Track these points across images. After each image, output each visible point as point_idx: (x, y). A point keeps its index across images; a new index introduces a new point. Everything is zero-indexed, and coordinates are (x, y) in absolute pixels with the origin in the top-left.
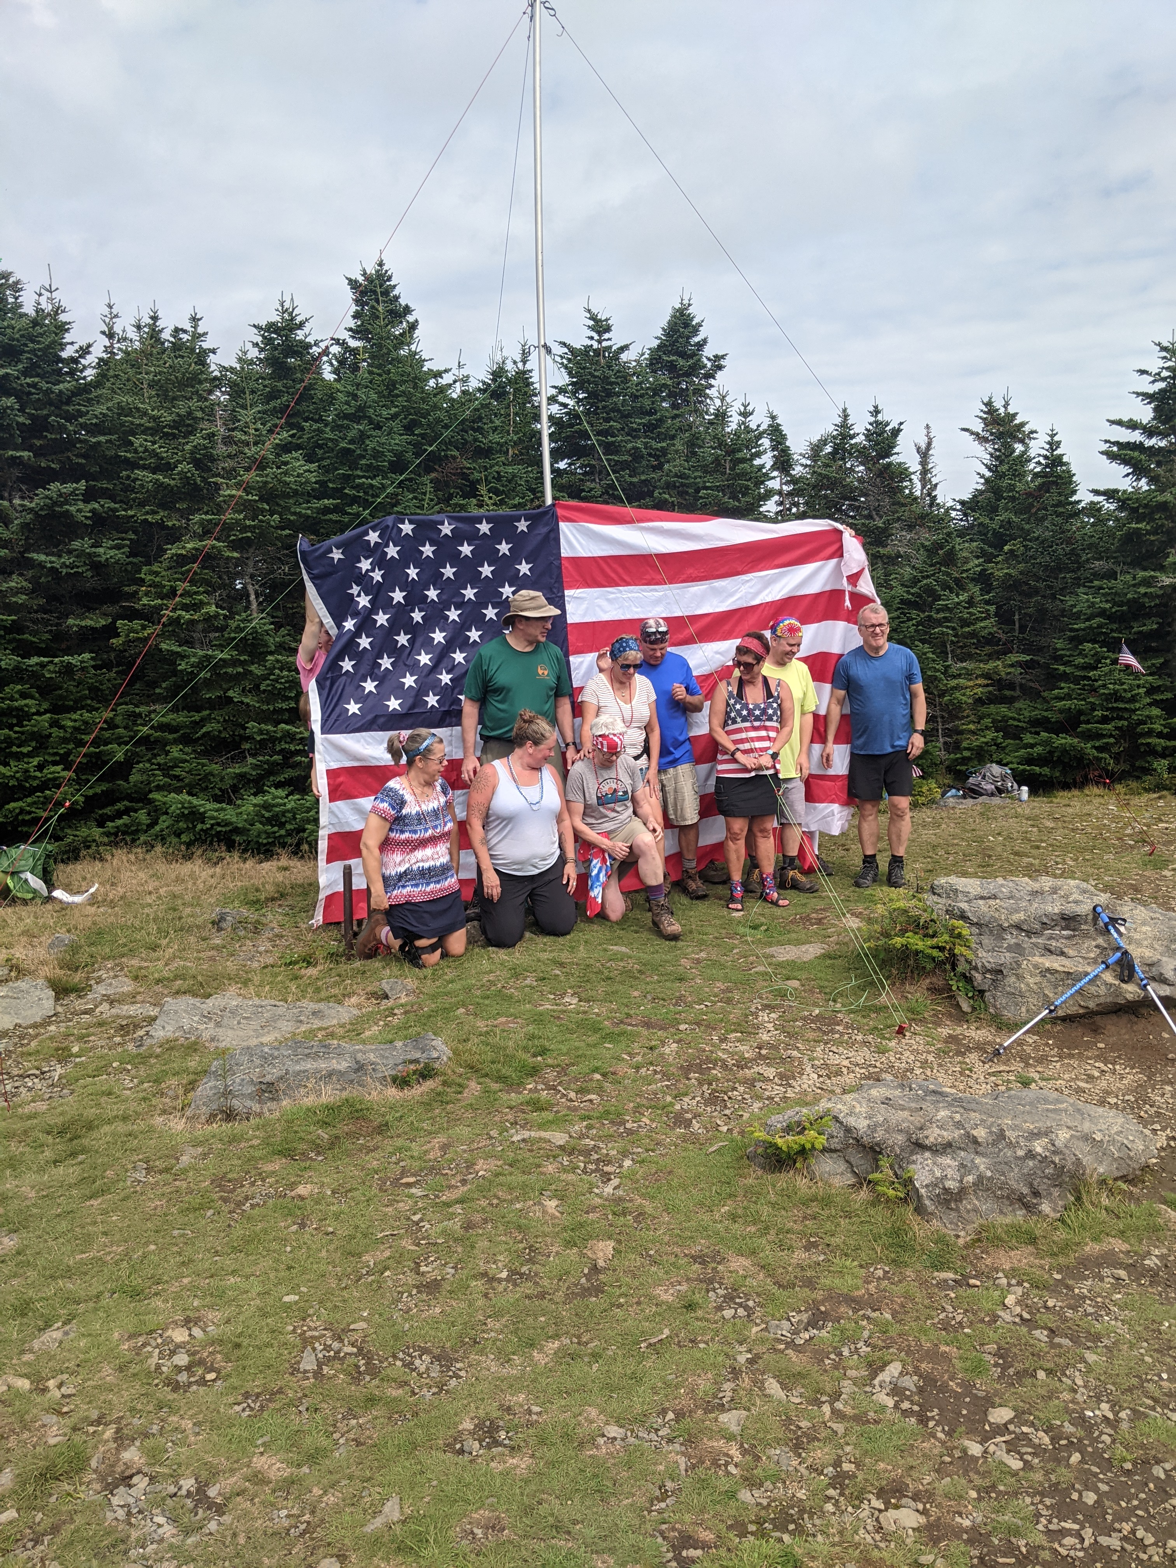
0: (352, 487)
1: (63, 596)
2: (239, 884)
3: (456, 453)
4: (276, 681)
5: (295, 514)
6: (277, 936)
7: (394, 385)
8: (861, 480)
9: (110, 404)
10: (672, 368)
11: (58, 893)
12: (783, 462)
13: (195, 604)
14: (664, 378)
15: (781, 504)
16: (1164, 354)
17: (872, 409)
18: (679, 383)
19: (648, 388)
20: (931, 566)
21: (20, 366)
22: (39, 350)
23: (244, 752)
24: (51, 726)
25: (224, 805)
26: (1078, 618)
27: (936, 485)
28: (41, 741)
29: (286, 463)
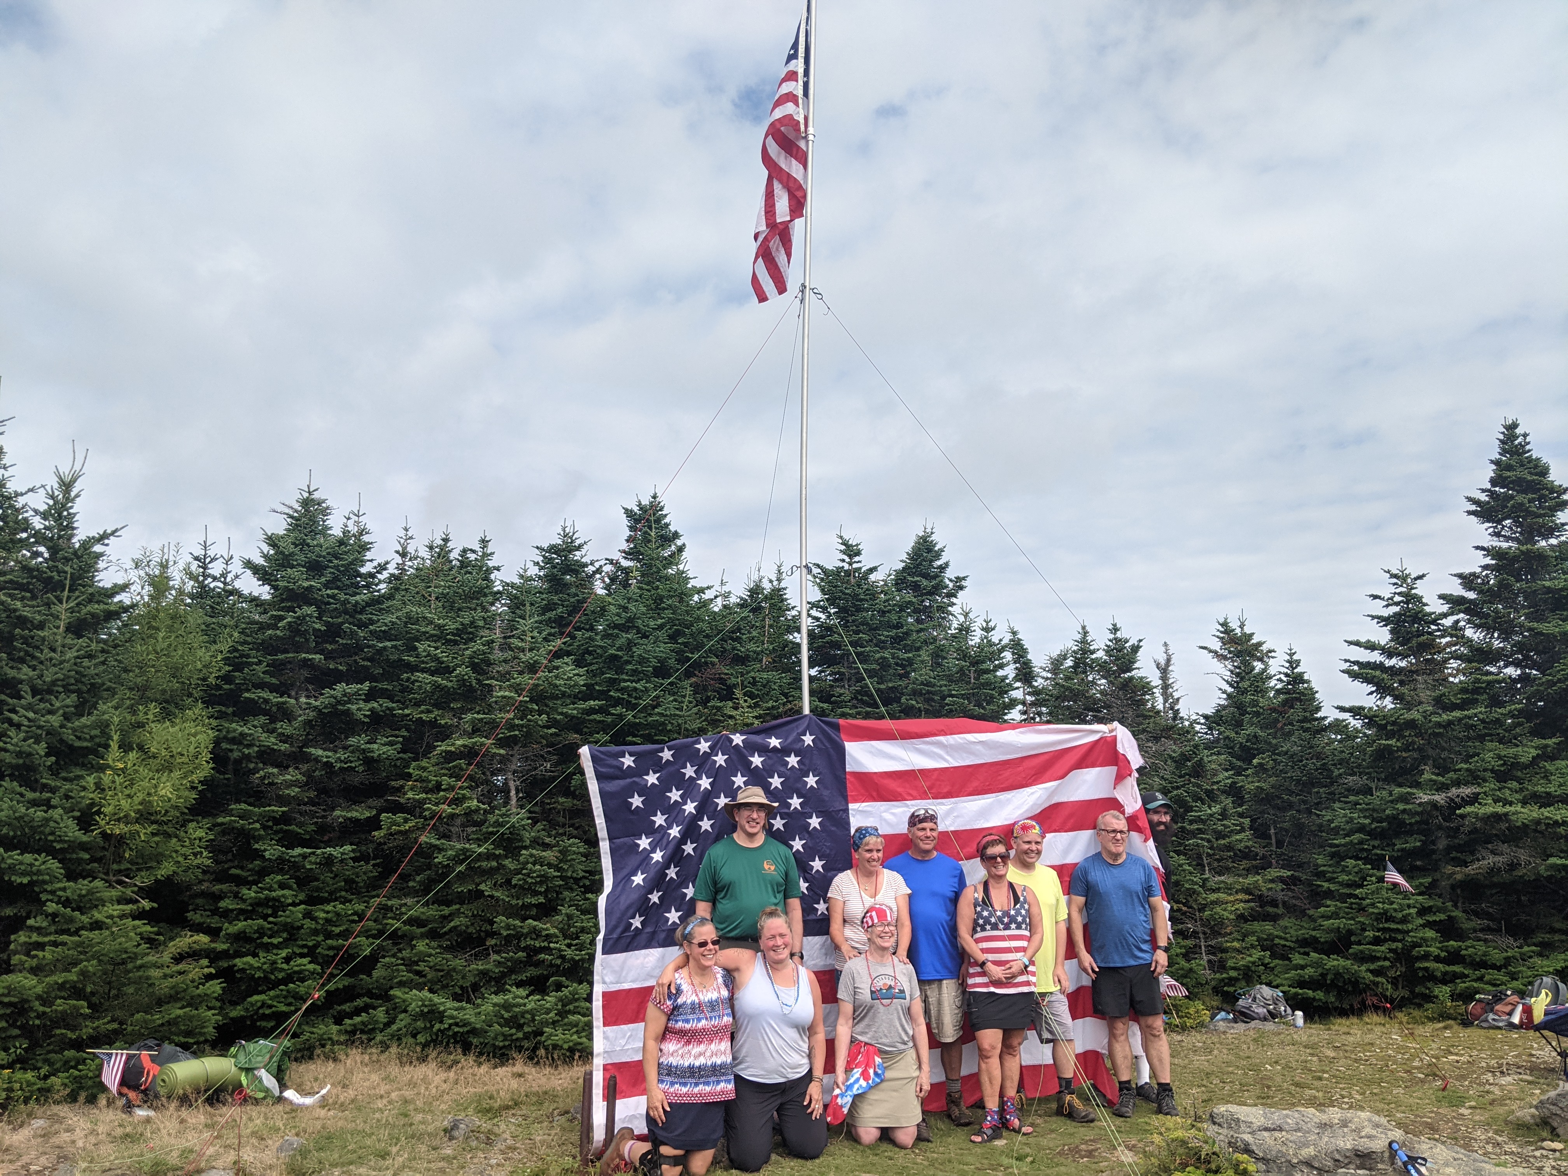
0: (617, 690)
1: (333, 790)
2: (472, 1090)
3: (715, 660)
4: (528, 875)
5: (562, 714)
6: (510, 1148)
7: (661, 600)
8: (1102, 692)
9: (399, 614)
10: (916, 587)
11: (290, 1094)
12: (1026, 674)
13: (457, 799)
14: (909, 596)
15: (1024, 713)
16: (1394, 580)
17: (1111, 627)
18: (923, 601)
19: (895, 605)
20: (1180, 777)
21: (323, 579)
22: (342, 566)
23: (487, 949)
24: (304, 918)
25: (464, 1004)
26: (1337, 833)
27: (1178, 699)
28: (292, 932)
29: (557, 668)
